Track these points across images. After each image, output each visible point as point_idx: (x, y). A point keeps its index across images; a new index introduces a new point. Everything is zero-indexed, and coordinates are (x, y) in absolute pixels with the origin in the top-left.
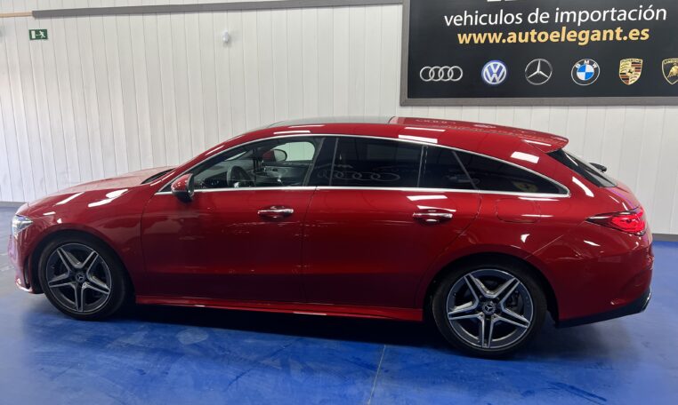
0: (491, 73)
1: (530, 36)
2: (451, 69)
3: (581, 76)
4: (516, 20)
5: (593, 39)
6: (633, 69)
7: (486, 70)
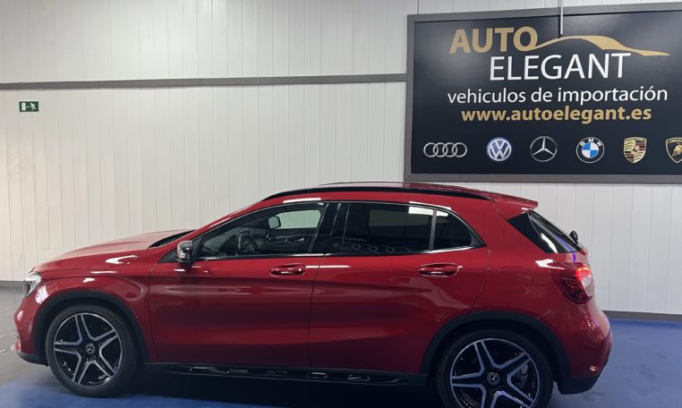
0: (496, 150)
1: (534, 114)
2: (455, 145)
3: (586, 154)
4: (520, 99)
5: (596, 118)
6: (637, 148)
7: (490, 146)
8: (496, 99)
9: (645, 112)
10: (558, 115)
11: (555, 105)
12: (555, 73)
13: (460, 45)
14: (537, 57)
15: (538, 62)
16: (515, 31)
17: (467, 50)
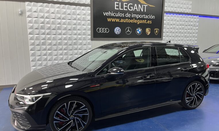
0: (117, 31)
2: (106, 29)
3: (138, 32)
4: (123, 16)
5: (140, 23)
6: (149, 31)
7: (115, 30)
8: (117, 15)
9: (151, 21)
10: (132, 21)
12: (131, 9)
15: (127, 5)
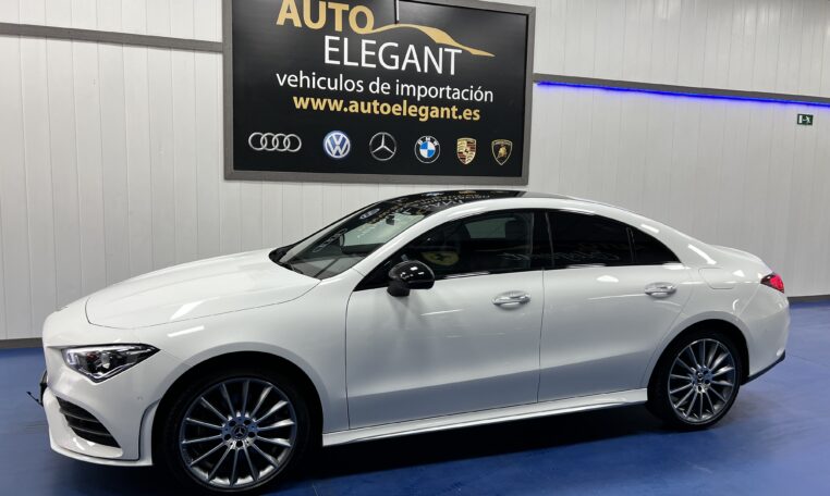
0: (334, 146)
1: (372, 107)
2: (287, 137)
3: (424, 153)
4: (357, 88)
5: (432, 116)
6: (468, 149)
7: (327, 141)
8: (333, 85)
9: (476, 111)
10: (396, 109)
11: (393, 99)
12: (392, 62)
13: (289, 16)
14: (374, 42)
15: (375, 48)
16: (351, 8)
17: (297, 23)
